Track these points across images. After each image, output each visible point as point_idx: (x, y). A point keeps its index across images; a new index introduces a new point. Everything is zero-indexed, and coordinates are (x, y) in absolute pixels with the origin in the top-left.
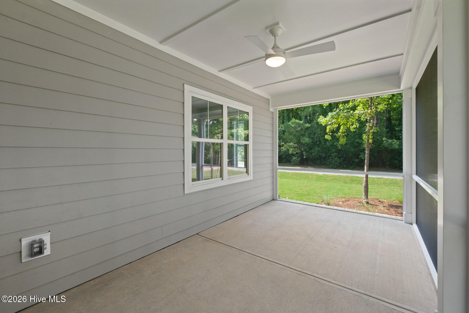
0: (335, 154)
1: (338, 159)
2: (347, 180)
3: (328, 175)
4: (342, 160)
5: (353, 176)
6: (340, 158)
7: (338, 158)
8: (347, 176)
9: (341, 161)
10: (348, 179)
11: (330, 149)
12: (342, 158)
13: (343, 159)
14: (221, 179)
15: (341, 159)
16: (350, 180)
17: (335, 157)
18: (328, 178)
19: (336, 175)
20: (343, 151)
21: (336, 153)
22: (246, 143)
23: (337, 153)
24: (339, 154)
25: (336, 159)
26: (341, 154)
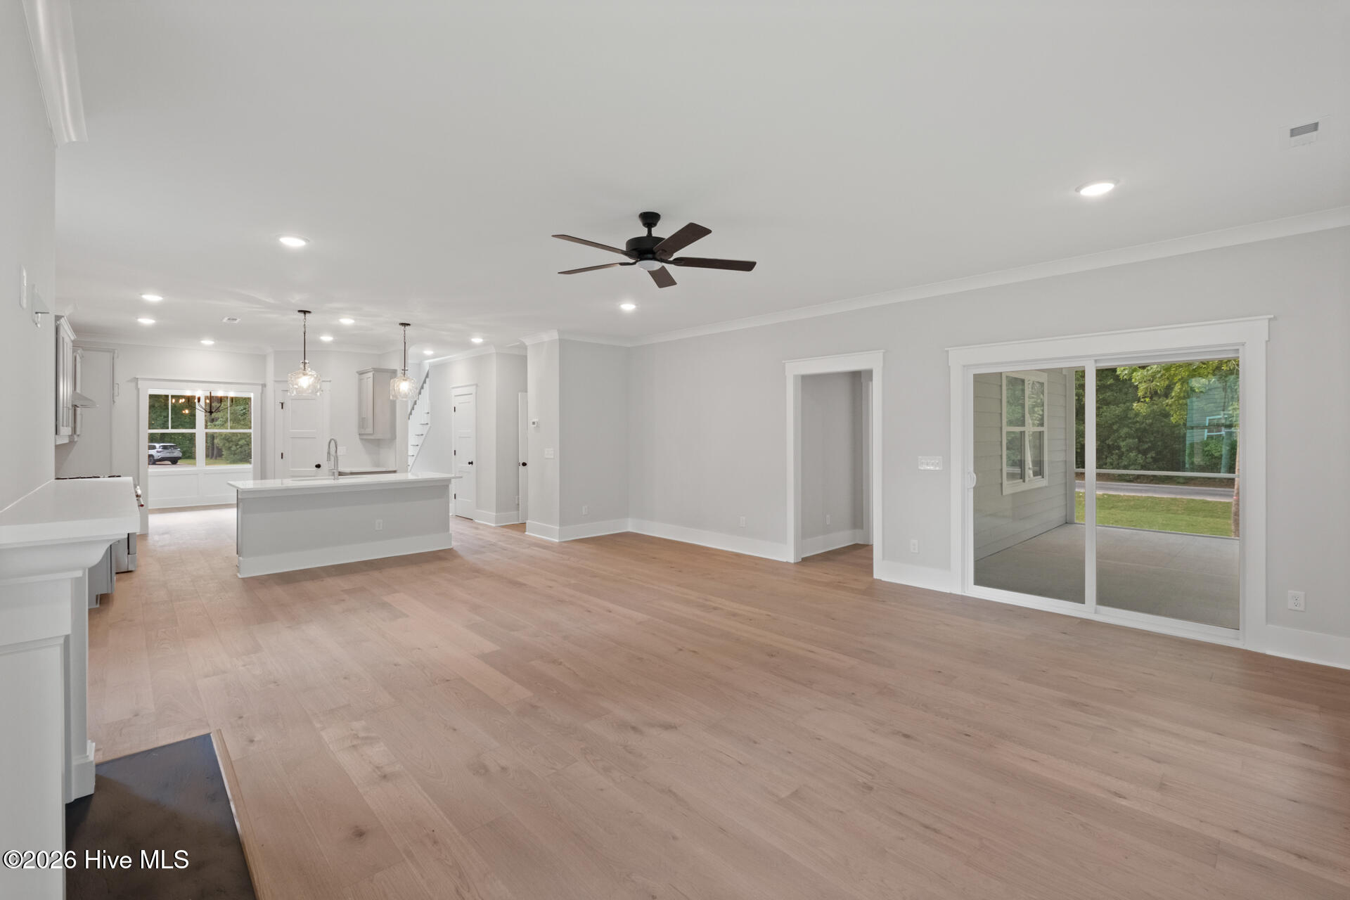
0: (1131, 441)
1: (1140, 456)
2: (1175, 508)
3: (1119, 496)
4: (1152, 458)
5: (1193, 500)
6: (1145, 453)
7: (1139, 452)
8: (1172, 499)
9: (1149, 460)
10: (1178, 506)
11: (1115, 427)
12: (1152, 454)
13: (1154, 455)
14: (1021, 480)
15: (1149, 456)
16: (1184, 510)
17: (1130, 450)
18: (1120, 504)
19: (1142, 496)
20: (1155, 435)
21: (1134, 438)
22: (1040, 429)
23: (1137, 440)
24: (1140, 440)
25: (1132, 455)
26: (1147, 442)
